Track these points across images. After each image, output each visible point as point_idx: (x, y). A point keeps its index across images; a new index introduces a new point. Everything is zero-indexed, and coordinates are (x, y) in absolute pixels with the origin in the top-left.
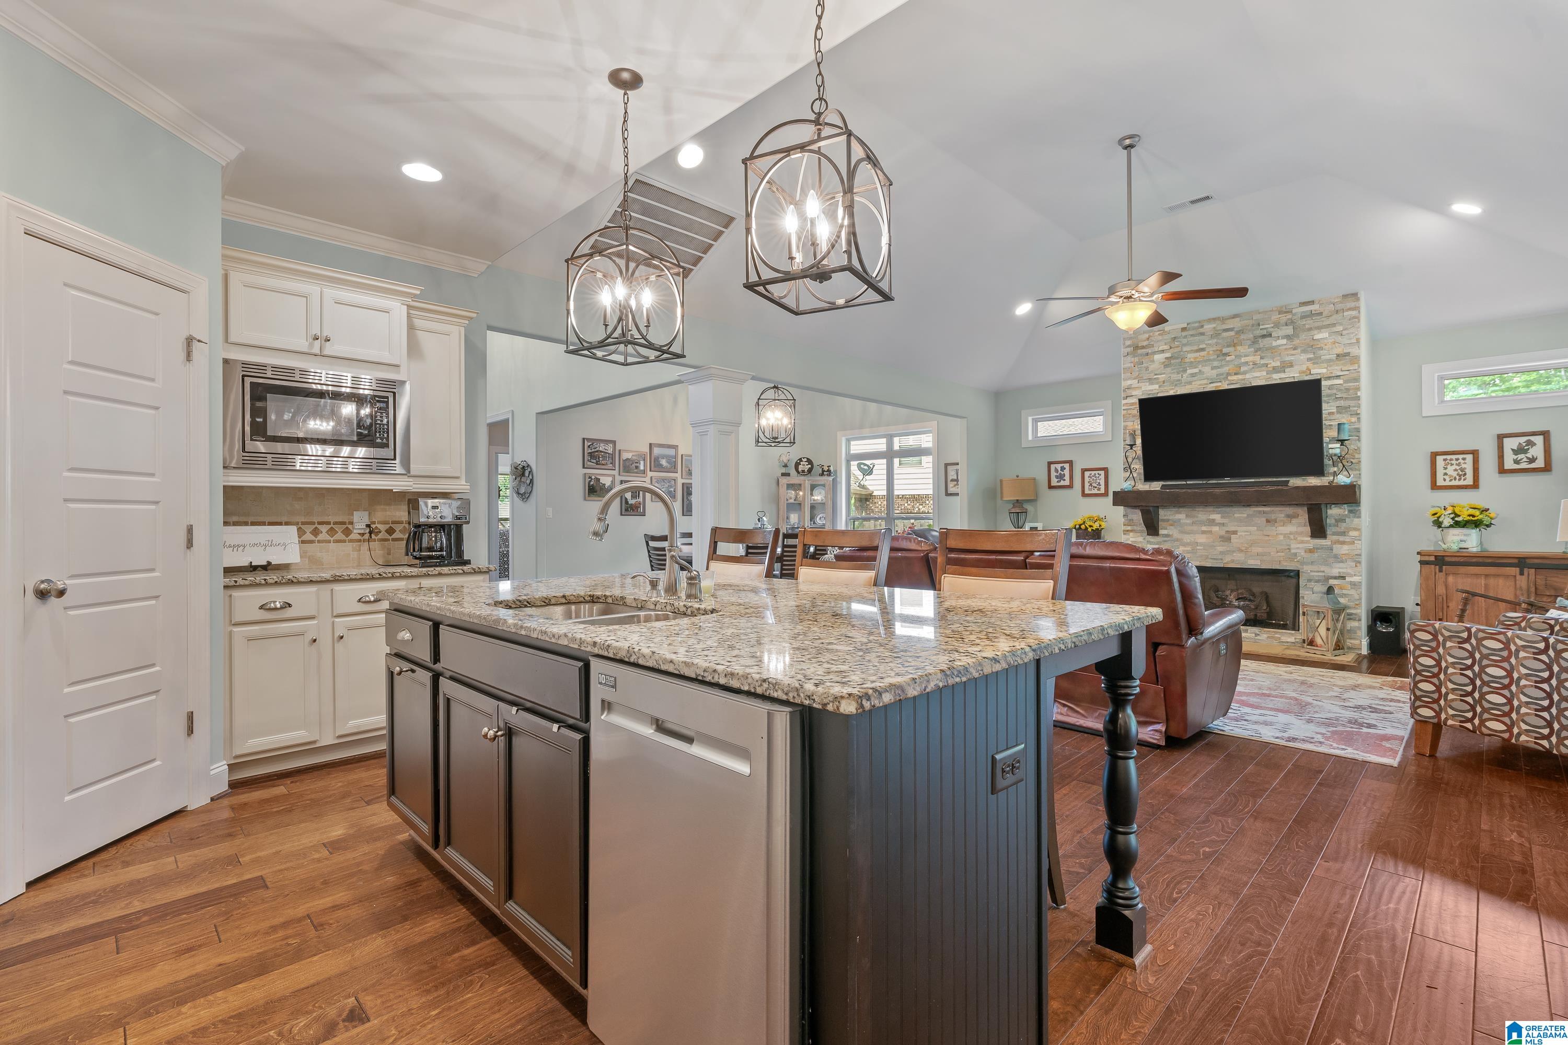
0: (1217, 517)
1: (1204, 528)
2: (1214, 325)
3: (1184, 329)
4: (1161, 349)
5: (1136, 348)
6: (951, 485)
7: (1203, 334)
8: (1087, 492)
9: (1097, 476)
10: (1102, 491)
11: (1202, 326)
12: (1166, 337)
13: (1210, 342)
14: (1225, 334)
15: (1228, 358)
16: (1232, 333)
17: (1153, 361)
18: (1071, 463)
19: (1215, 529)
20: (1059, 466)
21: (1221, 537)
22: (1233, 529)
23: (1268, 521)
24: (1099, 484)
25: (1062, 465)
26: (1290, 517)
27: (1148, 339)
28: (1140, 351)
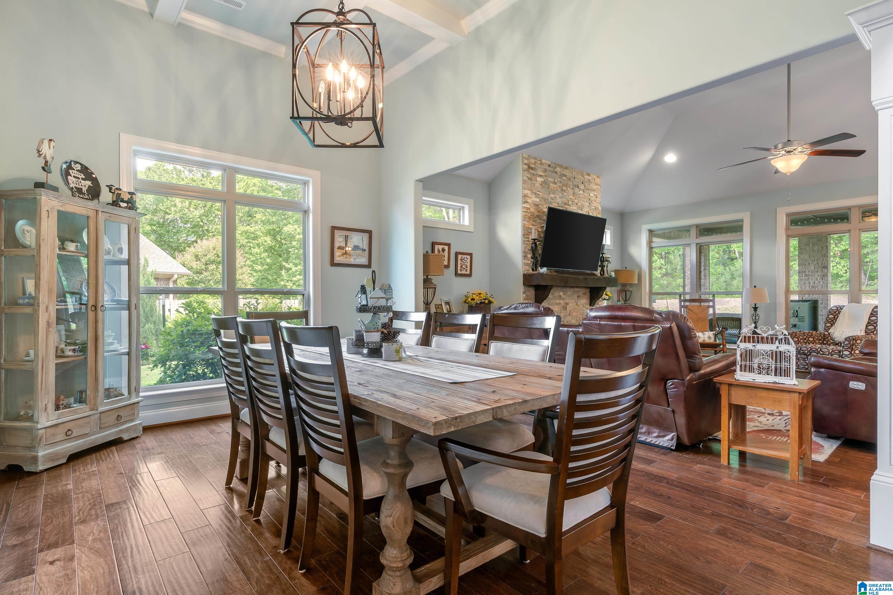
0: (561, 294)
1: (557, 301)
2: (560, 170)
3: (549, 166)
4: (541, 173)
5: (529, 167)
6: (337, 253)
7: (556, 173)
8: (459, 272)
9: (466, 259)
10: (468, 272)
11: (556, 168)
12: (542, 166)
13: (558, 180)
14: (564, 178)
15: (565, 193)
16: (566, 178)
17: (536, 181)
18: (449, 245)
19: (561, 301)
20: (441, 247)
21: (563, 307)
22: (567, 301)
23: (578, 297)
24: (467, 267)
25: (443, 246)
26: (585, 294)
27: (535, 164)
28: (531, 171)
